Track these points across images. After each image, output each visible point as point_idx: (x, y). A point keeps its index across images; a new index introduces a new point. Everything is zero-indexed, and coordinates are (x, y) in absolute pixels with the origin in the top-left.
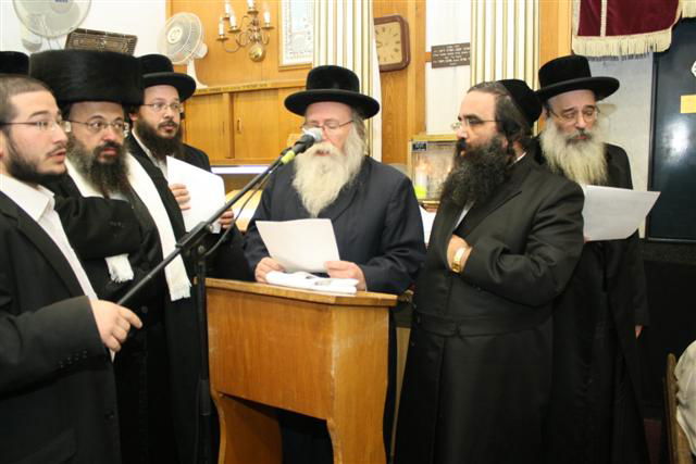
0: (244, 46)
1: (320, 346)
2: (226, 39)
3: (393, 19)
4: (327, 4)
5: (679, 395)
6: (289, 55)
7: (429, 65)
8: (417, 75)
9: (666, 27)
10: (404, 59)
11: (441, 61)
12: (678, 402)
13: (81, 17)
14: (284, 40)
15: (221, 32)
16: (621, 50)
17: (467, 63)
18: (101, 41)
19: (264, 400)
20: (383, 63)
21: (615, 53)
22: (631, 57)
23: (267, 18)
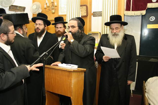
0: (50, 10)
1: (69, 81)
2: (46, 8)
3: (84, 5)
4: (70, 1)
5: (146, 90)
6: (61, 13)
7: (92, 16)
8: (90, 18)
9: (144, 10)
10: (87, 15)
11: (95, 15)
12: (146, 92)
13: (13, 2)
14: (59, 9)
15: (45, 7)
16: (135, 14)
17: (101, 16)
18: (17, 8)
19: (56, 92)
20: (82, 15)
21: (134, 15)
22: (137, 16)
23: (56, 4)
